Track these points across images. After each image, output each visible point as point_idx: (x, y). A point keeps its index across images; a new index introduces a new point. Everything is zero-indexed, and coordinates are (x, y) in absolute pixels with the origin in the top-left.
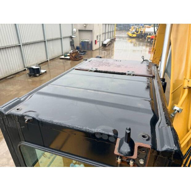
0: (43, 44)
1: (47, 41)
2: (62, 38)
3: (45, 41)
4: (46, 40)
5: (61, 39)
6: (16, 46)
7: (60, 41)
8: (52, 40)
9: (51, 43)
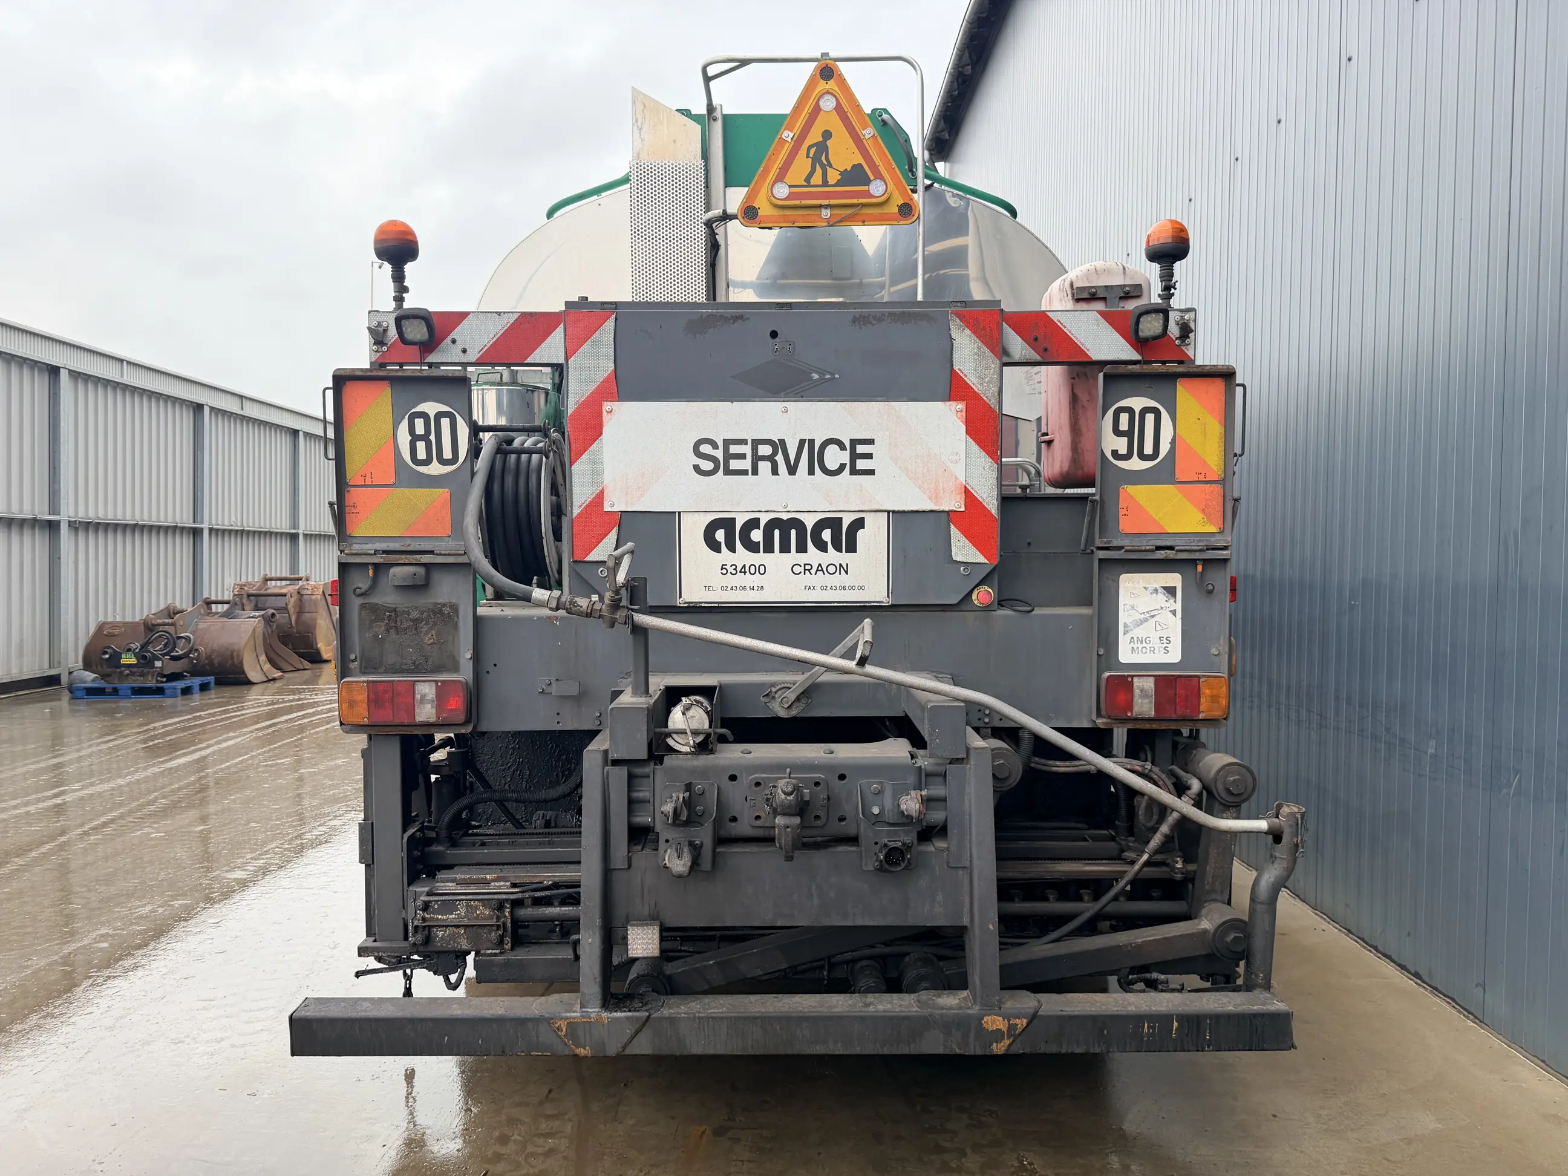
0: (183, 546)
1: (211, 530)
2: (301, 531)
3: (196, 533)
4: (205, 526)
5: (294, 537)
6: (35, 523)
7: (285, 545)
8: (241, 533)
9: (231, 546)
